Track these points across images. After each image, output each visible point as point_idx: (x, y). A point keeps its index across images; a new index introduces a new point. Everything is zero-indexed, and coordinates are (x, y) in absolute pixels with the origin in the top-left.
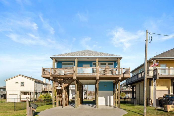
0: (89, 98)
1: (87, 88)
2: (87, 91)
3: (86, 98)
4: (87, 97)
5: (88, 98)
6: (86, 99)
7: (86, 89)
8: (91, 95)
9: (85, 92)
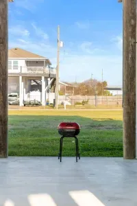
0: (62, 104)
1: (57, 69)
2: (55, 79)
3: (52, 102)
4: (54, 100)
5: (58, 102)
6: (53, 105)
7: (54, 72)
8: (69, 93)
9: (50, 82)
